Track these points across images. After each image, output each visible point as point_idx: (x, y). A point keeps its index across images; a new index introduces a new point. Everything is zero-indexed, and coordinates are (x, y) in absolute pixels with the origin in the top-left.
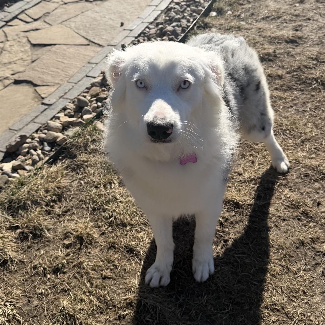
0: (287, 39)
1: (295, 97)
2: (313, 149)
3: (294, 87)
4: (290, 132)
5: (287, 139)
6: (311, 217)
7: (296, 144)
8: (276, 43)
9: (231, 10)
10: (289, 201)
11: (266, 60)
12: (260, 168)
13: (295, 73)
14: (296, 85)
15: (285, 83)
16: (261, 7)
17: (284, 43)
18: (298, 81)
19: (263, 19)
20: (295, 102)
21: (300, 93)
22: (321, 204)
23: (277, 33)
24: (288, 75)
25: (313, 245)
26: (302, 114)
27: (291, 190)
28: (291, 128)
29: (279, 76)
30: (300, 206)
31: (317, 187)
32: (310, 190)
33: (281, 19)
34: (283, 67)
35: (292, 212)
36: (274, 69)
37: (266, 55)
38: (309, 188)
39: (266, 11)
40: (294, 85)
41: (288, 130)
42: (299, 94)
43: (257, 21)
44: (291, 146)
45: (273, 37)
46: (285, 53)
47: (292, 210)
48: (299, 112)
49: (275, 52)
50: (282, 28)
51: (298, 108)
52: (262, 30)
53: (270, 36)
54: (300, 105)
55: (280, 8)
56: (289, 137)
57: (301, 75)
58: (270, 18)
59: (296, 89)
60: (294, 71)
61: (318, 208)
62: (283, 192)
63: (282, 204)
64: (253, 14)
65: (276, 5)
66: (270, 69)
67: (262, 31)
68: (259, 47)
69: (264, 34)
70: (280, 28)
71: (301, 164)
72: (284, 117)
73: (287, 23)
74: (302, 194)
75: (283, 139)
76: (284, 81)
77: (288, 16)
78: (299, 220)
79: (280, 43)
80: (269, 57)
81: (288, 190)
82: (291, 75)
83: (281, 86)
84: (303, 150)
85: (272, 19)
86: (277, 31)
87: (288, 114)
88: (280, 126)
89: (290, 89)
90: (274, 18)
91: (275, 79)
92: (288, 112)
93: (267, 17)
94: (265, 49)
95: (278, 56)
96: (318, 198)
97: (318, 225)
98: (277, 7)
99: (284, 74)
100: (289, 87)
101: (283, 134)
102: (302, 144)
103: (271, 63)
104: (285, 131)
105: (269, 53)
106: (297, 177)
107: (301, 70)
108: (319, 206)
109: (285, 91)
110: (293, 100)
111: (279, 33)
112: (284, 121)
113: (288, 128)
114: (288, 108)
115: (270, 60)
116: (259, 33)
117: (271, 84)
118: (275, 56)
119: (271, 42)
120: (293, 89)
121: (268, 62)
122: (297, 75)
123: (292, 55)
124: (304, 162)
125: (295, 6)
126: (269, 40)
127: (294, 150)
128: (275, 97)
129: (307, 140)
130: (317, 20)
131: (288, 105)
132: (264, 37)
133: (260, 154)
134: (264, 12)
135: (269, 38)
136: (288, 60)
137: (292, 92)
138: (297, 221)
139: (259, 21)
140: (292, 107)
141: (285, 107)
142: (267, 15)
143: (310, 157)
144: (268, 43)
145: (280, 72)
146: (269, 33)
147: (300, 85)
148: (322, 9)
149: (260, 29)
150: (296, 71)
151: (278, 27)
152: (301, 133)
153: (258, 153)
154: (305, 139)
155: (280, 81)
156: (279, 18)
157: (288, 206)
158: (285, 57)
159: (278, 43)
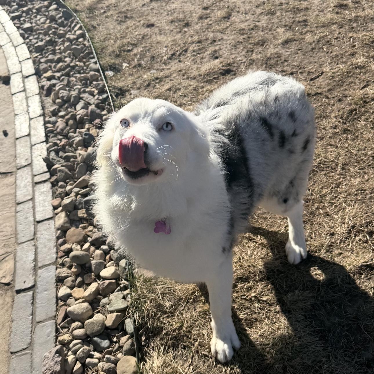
8: (214, 80)
9: (124, 61)
33: (189, 52)
43: (165, 63)
45: (204, 75)
52: (183, 71)
53: (200, 75)
56: (328, 171)
58: (177, 55)
64: (153, 57)
67: (186, 73)
69: (191, 75)
73: (199, 54)
84: (353, 176)
90: (181, 54)
93: (172, 55)
101: (321, 170)
102: (344, 171)
116: (183, 76)
125: (186, 32)
130: (222, 39)
134: (164, 51)
135: (202, 77)
142: (170, 53)
148: (213, 25)
151: (195, 62)
156: (185, 51)
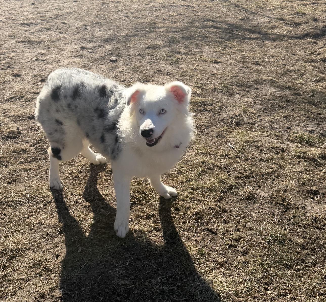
0: (29, 116)
1: (39, 166)
2: (54, 209)
3: (38, 158)
4: (35, 199)
5: (32, 206)
6: (51, 270)
7: (40, 208)
8: (20, 121)
10: (32, 262)
11: (10, 138)
12: (6, 240)
13: (38, 145)
14: (40, 155)
15: (29, 155)
16: (6, 89)
17: (28, 120)
18: (42, 151)
19: (8, 100)
20: (39, 171)
21: (44, 161)
22: (59, 255)
23: (20, 112)
24: (32, 148)
25: (52, 294)
26: (46, 180)
27: (34, 251)
28: (34, 195)
29: (23, 150)
30: (41, 263)
31: (57, 241)
32: (51, 246)
33: (24, 99)
34: (27, 142)
35: (34, 271)
36: (19, 145)
37: (10, 133)
38: (51, 244)
39: (11, 93)
40: (38, 156)
41: (32, 197)
42: (43, 163)
43: (2, 103)
44: (35, 212)
45: (17, 116)
46: (29, 128)
47: (34, 269)
48: (43, 178)
49: (18, 129)
50: (26, 106)
51: (42, 176)
52: (6, 110)
53: (14, 116)
54: (44, 173)
55: (24, 89)
56: (33, 204)
57: (43, 146)
58: (15, 99)
59: (40, 159)
60: (37, 143)
61: (57, 260)
62: (27, 255)
63: (25, 266)
65: (20, 85)
66: (16, 145)
67: (7, 112)
68: (3, 127)
69: (9, 114)
70: (24, 106)
71: (44, 225)
72: (29, 187)
73: (29, 101)
74: (43, 252)
75: (28, 207)
76: (29, 154)
77: (31, 95)
78: (41, 276)
79: (24, 120)
80: (13, 134)
81: (31, 252)
82: (34, 147)
83: (26, 159)
84: (46, 212)
85: (16, 100)
86: (21, 109)
87: (32, 183)
88: (25, 195)
89: (35, 159)
90: (18, 98)
91: (20, 154)
92: (33, 181)
93: (12, 98)
94: (9, 128)
95: (22, 132)
96: (58, 251)
97: (57, 275)
98: (21, 87)
99: (28, 147)
100: (33, 159)
101: (28, 203)
102: (45, 207)
103: (16, 139)
104: (29, 199)
105: (13, 131)
106: (40, 238)
107: (43, 141)
108: (58, 258)
109: (30, 162)
110: (37, 169)
111: (23, 111)
112: (29, 190)
113: (32, 196)
114: (33, 177)
115: (14, 137)
116: (3, 114)
117: (17, 159)
118: (20, 133)
119: (16, 121)
120: (38, 159)
121: (13, 139)
122: (39, 146)
123: (35, 129)
124: (46, 223)
125: (38, 85)
126: (13, 119)
127: (38, 214)
128: (20, 170)
129: (49, 202)
131: (33, 175)
132: (9, 117)
133: (6, 227)
134: (9, 94)
135: (14, 117)
136: (31, 134)
137: (37, 162)
138: (38, 278)
139: (4, 102)
140: (36, 176)
141: (30, 177)
142: (12, 96)
143: (51, 217)
144: (12, 122)
145: (24, 146)
146: (13, 113)
147: (43, 154)
149: (5, 110)
150: (39, 143)
151: (22, 106)
152: (43, 197)
153: (5, 226)
154: (47, 202)
155: (24, 155)
156: (22, 97)
157: (31, 267)
158: (28, 132)
159: (21, 120)
